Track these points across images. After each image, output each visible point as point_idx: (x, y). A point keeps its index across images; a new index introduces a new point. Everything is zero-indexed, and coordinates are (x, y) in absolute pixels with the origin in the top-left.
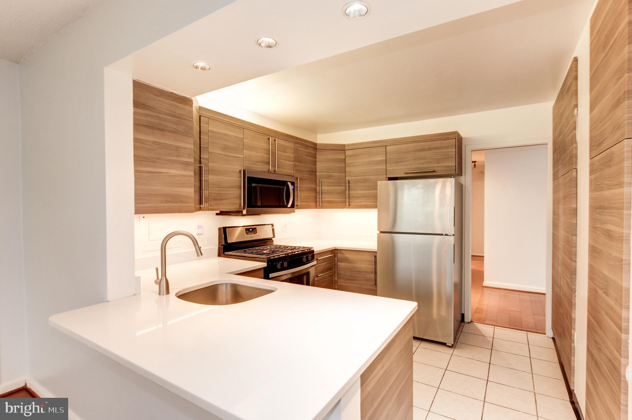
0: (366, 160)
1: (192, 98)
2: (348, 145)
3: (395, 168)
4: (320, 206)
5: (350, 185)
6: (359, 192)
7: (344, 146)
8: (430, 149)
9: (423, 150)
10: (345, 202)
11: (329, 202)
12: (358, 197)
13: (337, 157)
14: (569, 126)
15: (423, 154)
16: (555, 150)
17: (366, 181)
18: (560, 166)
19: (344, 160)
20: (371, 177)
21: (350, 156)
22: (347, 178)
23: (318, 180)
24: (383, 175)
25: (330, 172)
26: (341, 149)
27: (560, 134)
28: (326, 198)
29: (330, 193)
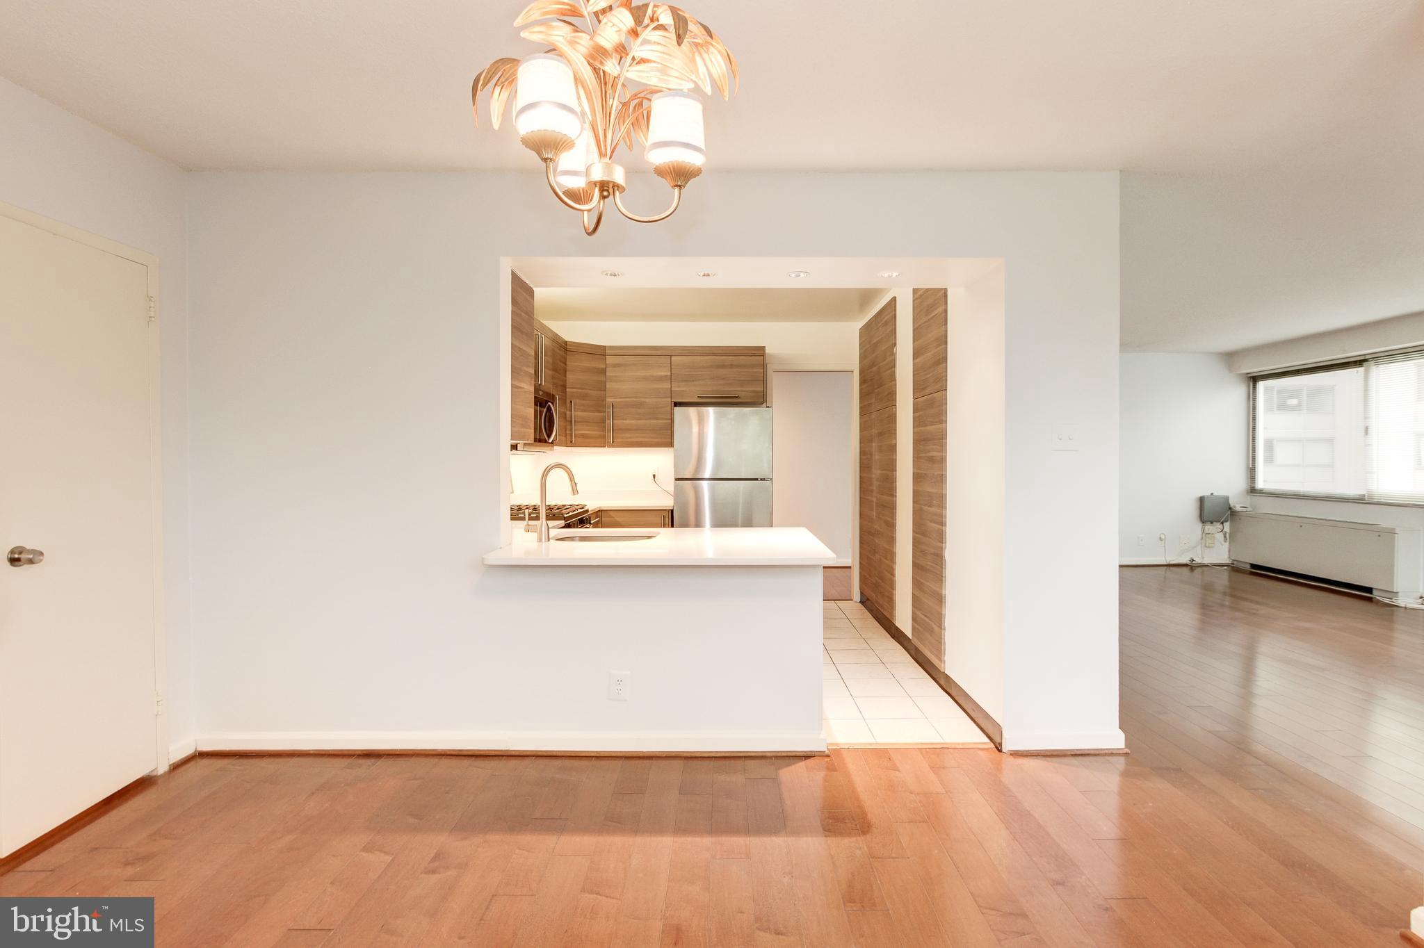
0: (641, 373)
1: (534, 289)
2: (611, 347)
3: (684, 389)
4: (572, 442)
5: (615, 410)
6: (628, 422)
7: (604, 348)
8: (732, 366)
9: (723, 366)
10: (604, 437)
11: (585, 436)
12: (627, 430)
13: (594, 366)
14: (887, 361)
15: (722, 372)
16: (863, 381)
17: (640, 405)
18: (873, 400)
19: (604, 372)
20: (647, 400)
21: (615, 366)
22: (609, 400)
23: (568, 401)
24: (667, 397)
25: (586, 389)
26: (599, 352)
27: (873, 365)
28: (581, 430)
29: (584, 421)
